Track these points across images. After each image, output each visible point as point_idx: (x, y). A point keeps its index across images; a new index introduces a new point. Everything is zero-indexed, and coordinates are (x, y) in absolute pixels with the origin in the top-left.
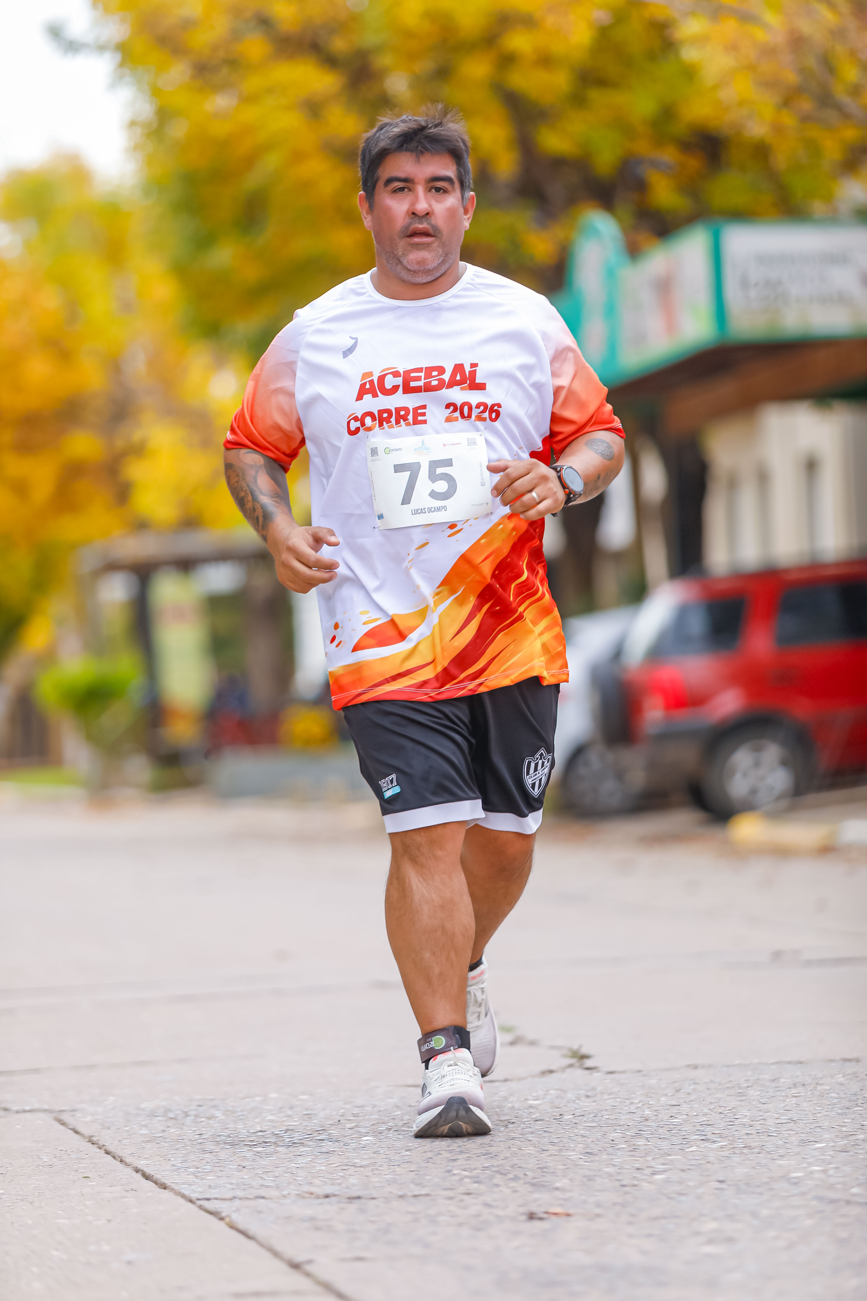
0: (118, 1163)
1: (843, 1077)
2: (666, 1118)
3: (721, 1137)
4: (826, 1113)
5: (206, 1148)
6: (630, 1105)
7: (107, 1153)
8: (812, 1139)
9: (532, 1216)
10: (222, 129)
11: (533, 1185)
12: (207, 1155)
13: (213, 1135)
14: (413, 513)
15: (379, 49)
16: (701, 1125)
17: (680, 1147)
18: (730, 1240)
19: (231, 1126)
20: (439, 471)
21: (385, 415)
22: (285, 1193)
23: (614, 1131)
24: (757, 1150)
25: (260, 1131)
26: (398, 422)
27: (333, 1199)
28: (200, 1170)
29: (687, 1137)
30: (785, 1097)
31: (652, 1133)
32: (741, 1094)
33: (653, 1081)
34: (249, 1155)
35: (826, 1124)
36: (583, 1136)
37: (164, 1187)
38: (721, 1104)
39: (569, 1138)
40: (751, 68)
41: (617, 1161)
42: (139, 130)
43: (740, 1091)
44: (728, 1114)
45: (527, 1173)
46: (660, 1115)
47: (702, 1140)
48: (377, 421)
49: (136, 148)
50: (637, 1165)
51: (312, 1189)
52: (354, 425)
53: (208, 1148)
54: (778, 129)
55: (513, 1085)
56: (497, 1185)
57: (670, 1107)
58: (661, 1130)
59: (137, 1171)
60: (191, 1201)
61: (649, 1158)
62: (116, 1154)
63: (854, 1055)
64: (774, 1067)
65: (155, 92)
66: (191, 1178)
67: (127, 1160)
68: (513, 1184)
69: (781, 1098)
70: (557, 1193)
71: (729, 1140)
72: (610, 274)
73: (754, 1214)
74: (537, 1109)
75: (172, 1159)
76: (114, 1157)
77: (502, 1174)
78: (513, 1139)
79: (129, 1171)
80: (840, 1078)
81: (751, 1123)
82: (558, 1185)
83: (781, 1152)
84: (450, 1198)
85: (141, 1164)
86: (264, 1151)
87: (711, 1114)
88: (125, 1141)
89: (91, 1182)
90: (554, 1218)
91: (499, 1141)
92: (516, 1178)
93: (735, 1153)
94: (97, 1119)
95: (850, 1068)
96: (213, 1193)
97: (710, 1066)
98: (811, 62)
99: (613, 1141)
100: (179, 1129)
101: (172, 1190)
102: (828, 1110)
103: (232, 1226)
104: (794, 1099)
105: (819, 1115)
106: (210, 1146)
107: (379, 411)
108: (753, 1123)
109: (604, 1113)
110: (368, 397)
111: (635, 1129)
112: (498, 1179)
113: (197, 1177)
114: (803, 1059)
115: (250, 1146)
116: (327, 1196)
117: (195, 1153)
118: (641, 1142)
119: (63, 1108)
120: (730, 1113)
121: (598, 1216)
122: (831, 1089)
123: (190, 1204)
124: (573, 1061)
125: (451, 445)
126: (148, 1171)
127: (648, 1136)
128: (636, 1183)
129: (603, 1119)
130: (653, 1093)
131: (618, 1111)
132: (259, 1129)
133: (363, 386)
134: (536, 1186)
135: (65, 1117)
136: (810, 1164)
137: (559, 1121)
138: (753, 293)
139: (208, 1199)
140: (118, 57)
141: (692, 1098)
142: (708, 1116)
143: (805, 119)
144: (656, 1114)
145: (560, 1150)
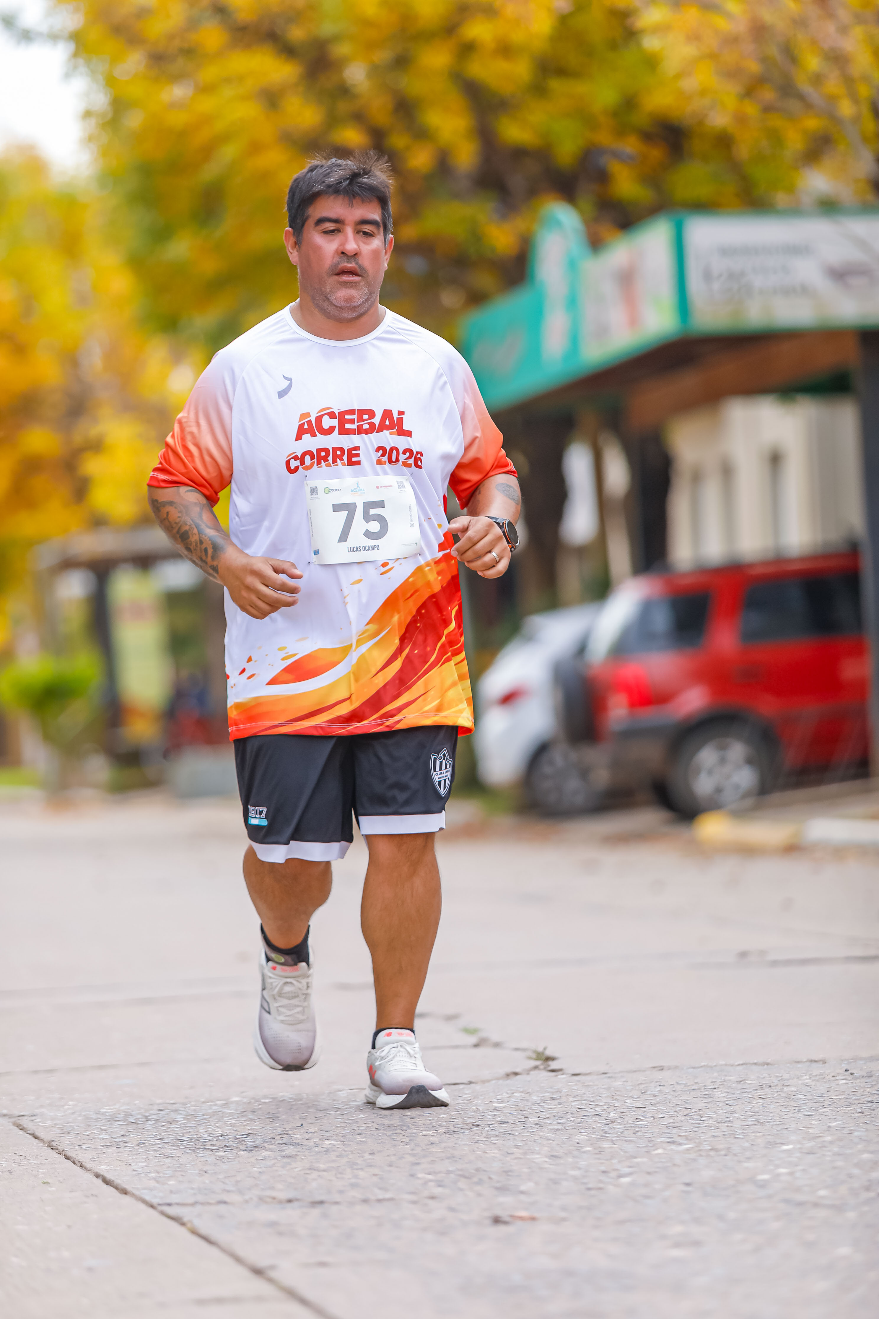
0: (78, 1168)
1: (810, 1078)
2: (632, 1120)
3: (687, 1139)
4: (792, 1115)
5: (167, 1153)
6: (595, 1107)
7: (67, 1158)
8: (778, 1141)
9: (497, 1220)
10: (178, 119)
11: (497, 1189)
12: (168, 1160)
13: (175, 1139)
14: (349, 551)
15: (336, 38)
16: (667, 1127)
17: (646, 1149)
18: (696, 1244)
19: (192, 1130)
20: (372, 511)
21: (323, 454)
22: (247, 1197)
23: (580, 1134)
24: (723, 1153)
25: (221, 1136)
26: (334, 461)
27: (295, 1204)
28: (161, 1175)
29: (653, 1139)
30: (751, 1099)
31: (618, 1135)
32: (706, 1096)
33: (618, 1083)
34: (211, 1159)
35: (792, 1126)
36: (548, 1139)
37: (125, 1192)
38: (687, 1106)
39: (535, 1141)
40: (713, 56)
41: (583, 1164)
42: (93, 121)
43: (706, 1093)
44: (694, 1117)
45: (492, 1176)
46: (626, 1118)
47: (669, 1142)
48: (316, 460)
49: (90, 139)
50: (603, 1168)
51: (274, 1194)
52: (294, 464)
53: (169, 1153)
54: (741, 119)
55: (477, 1087)
56: (461, 1190)
57: (636, 1109)
58: (626, 1133)
59: (97, 1176)
60: (152, 1206)
61: (615, 1161)
62: (76, 1159)
63: (820, 1056)
64: (741, 1068)
65: (110, 82)
66: (152, 1183)
67: (88, 1165)
68: (478, 1188)
69: (748, 1100)
70: (522, 1197)
71: (695, 1142)
72: (572, 266)
73: (721, 1217)
74: (502, 1112)
75: (133, 1164)
76: (74, 1163)
77: (466, 1177)
78: (477, 1142)
79: (90, 1177)
80: (806, 1080)
81: (717, 1125)
82: (523, 1188)
83: (748, 1154)
84: (414, 1202)
85: (102, 1169)
86: (226, 1155)
87: (677, 1116)
88: (85, 1146)
89: (51, 1187)
90: (519, 1223)
91: (464, 1144)
92: (480, 1182)
93: (701, 1156)
94: (56, 1124)
95: (816, 1069)
96: (174, 1199)
97: (676, 1067)
98: (773, 51)
99: (578, 1143)
100: (140, 1134)
101: (133, 1195)
102: (795, 1111)
103: (194, 1232)
104: (760, 1101)
105: (785, 1117)
106: (170, 1151)
107: (317, 450)
108: (720, 1125)
109: (569, 1115)
110: (306, 437)
111: (600, 1132)
112: (462, 1184)
113: (158, 1182)
114: (769, 1061)
115: (211, 1150)
116: (290, 1201)
117: (156, 1158)
118: (606, 1145)
119: (22, 1114)
120: (696, 1115)
121: (564, 1219)
122: (797, 1091)
123: (151, 1210)
124: (538, 1063)
125: (383, 487)
126: (109, 1176)
127: (613, 1139)
128: (601, 1185)
129: (569, 1121)
130: (619, 1095)
131: (583, 1113)
132: (220, 1132)
133: (301, 426)
134: (502, 1189)
135: (24, 1122)
136: (778, 1166)
137: (524, 1124)
138: (716, 286)
139: (169, 1205)
140: (72, 47)
141: (658, 1100)
142: (673, 1118)
143: (767, 109)
144: (622, 1116)
145: (525, 1154)
